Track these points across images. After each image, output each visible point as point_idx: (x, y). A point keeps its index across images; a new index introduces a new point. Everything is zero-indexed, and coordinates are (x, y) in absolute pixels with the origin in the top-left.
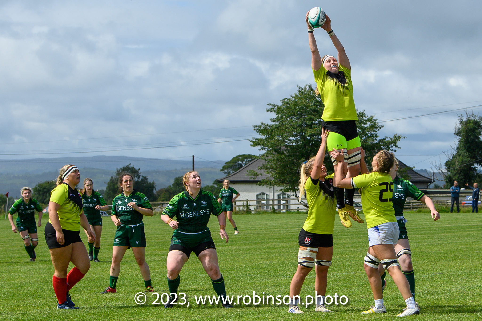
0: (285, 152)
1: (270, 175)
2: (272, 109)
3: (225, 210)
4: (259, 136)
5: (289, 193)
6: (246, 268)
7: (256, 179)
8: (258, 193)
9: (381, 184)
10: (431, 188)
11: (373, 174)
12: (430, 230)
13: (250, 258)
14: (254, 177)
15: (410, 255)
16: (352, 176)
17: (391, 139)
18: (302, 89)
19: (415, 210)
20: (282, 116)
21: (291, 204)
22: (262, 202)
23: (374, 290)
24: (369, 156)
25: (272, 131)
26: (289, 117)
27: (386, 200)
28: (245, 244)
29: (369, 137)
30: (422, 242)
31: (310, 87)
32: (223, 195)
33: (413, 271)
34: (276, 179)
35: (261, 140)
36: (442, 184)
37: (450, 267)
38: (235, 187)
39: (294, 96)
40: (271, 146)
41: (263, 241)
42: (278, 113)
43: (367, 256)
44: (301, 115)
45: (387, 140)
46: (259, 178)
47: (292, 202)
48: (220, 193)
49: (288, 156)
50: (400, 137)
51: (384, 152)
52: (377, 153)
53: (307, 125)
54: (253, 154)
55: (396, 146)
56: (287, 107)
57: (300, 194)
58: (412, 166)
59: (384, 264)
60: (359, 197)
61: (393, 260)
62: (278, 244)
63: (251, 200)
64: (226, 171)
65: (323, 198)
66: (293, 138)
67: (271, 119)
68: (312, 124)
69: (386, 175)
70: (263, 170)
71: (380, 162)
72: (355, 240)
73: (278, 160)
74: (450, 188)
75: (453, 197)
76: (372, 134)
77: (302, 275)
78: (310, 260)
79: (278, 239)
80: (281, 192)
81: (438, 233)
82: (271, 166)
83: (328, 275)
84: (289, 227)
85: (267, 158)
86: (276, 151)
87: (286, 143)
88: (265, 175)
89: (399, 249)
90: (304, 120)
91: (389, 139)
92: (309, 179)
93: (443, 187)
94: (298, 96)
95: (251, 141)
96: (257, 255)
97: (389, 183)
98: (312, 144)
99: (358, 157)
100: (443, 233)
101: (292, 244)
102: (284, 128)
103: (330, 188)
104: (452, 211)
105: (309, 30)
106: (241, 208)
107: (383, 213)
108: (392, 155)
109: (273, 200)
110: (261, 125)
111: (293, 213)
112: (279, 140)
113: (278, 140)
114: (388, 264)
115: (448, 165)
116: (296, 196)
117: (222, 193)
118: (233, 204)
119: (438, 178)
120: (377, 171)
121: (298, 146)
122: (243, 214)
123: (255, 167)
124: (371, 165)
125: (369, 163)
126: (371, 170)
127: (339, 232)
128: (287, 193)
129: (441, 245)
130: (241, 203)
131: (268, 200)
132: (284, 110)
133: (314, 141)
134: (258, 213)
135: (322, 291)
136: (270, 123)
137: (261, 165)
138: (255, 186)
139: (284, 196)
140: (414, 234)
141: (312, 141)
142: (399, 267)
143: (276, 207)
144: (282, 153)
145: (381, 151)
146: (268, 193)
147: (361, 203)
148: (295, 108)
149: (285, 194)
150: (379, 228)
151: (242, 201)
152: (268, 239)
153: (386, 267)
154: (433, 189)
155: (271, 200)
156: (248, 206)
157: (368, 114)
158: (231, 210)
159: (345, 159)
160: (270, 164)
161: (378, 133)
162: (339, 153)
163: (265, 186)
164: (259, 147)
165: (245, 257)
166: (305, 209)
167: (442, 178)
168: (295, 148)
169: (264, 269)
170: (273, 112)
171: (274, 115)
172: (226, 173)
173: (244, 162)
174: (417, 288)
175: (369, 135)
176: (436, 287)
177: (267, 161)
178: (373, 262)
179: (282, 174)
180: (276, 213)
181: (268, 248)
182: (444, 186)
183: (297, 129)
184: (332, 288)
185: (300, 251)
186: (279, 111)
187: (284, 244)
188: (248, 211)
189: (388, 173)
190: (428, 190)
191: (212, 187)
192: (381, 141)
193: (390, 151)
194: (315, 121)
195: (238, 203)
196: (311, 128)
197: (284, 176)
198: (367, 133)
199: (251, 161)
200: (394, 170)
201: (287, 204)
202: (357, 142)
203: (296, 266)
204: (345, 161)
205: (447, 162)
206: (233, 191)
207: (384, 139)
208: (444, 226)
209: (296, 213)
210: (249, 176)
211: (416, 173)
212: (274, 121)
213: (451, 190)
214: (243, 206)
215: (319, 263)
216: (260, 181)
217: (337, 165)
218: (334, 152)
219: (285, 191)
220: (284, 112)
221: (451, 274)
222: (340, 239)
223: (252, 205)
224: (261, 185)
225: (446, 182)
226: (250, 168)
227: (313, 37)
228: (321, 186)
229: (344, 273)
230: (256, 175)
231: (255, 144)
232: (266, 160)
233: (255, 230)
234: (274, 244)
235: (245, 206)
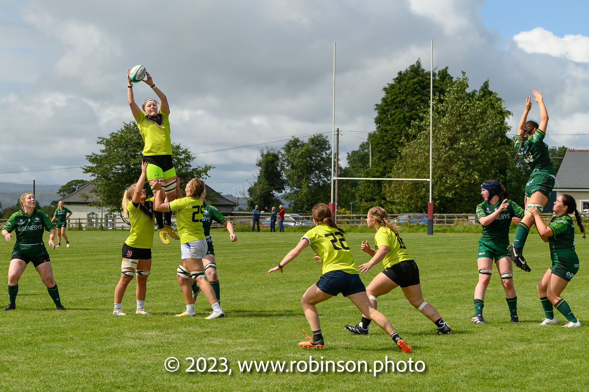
0: (112, 178)
1: (99, 197)
2: (101, 141)
4: (91, 165)
5: (115, 213)
6: (78, 276)
7: (87, 201)
8: (88, 213)
9: (194, 207)
10: (236, 211)
11: (186, 198)
12: (235, 247)
13: (81, 268)
14: (85, 199)
15: (216, 268)
17: (202, 169)
18: (128, 125)
19: (221, 229)
20: (110, 148)
21: (117, 223)
22: (92, 220)
23: (185, 296)
24: (184, 183)
25: (101, 160)
26: (116, 148)
27: (197, 221)
28: (77, 256)
29: (183, 166)
30: (227, 256)
31: (134, 123)
32: (58, 214)
33: (218, 281)
34: (105, 201)
35: (92, 168)
36: (246, 207)
37: (251, 278)
38: (69, 207)
39: (120, 130)
40: (101, 173)
41: (93, 254)
42: (107, 145)
43: (180, 268)
44: (126, 147)
45: (199, 169)
46: (90, 200)
47: (117, 221)
48: (56, 212)
49: (115, 181)
50: (210, 167)
51: (196, 180)
52: (190, 180)
53: (131, 156)
54: (85, 180)
55: (207, 175)
56: (115, 140)
57: (125, 215)
58: (220, 192)
59: (194, 275)
60: (175, 217)
61: (201, 272)
62: (105, 257)
63: (83, 219)
64: (62, 193)
65: (143, 218)
66: (119, 167)
67: (100, 150)
68: (136, 155)
69: (198, 199)
70: (93, 193)
71: (193, 188)
72: (170, 254)
73: (106, 185)
74: (252, 211)
75: (254, 219)
76: (186, 164)
77: (124, 282)
78: (131, 269)
79: (105, 252)
80: (108, 212)
81: (241, 249)
82: (100, 190)
83: (147, 283)
84: (115, 242)
85: (96, 183)
86: (104, 177)
87: (113, 171)
88: (95, 198)
89: (206, 262)
90: (129, 151)
91: (201, 169)
93: (246, 210)
94: (124, 131)
95: (84, 169)
96: (87, 265)
97: (200, 206)
98: (135, 172)
99: (174, 185)
100: (245, 249)
101: (117, 256)
102: (111, 157)
103: (149, 209)
104: (253, 230)
105: (129, 85)
106: (74, 225)
107: (194, 232)
108: (202, 182)
109: (101, 219)
110: (92, 155)
111: (118, 230)
112: (107, 168)
114: (197, 275)
115: (251, 191)
116: (121, 216)
117: (57, 212)
119: (242, 202)
120: (190, 196)
121: (123, 173)
122: (75, 230)
123: (86, 191)
124: (185, 191)
125: (184, 188)
127: (157, 247)
128: (113, 213)
129: (243, 259)
130: (74, 221)
131: (97, 219)
132: (112, 143)
133: (137, 169)
134: (89, 230)
135: (142, 297)
136: (100, 153)
137: (92, 189)
138: (86, 207)
139: (111, 216)
140: (221, 250)
141: (135, 169)
142: (206, 278)
143: (103, 225)
144: (110, 179)
145: (194, 179)
146: (97, 213)
147: (176, 222)
148: (121, 141)
149: (112, 214)
150: (190, 244)
151: (75, 219)
152: (97, 252)
153: (195, 278)
154: (237, 211)
155: (99, 219)
156: (80, 224)
157: (183, 147)
158: (65, 226)
159: (162, 186)
160: (99, 188)
161: (191, 163)
162: (157, 182)
163: (95, 207)
164: (90, 174)
165: (76, 267)
166: (128, 227)
167: (246, 202)
168: (121, 175)
169: (93, 277)
170: (103, 144)
171: (103, 147)
172: (62, 195)
173: (77, 186)
174: (222, 295)
175: (184, 165)
176: (238, 295)
177: (96, 186)
178: (184, 273)
179: (109, 197)
180: (104, 230)
181: (96, 260)
182: (247, 209)
183: (122, 158)
184: (150, 294)
185: (123, 262)
186: (108, 143)
187: (110, 257)
188: (80, 228)
189: (199, 198)
190: (233, 212)
191: (49, 207)
192: (194, 170)
193: (201, 179)
194: (138, 152)
195: (71, 221)
196: (135, 158)
197: (111, 199)
198: (182, 163)
199: (83, 185)
201: (113, 223)
202: (172, 172)
203: (120, 275)
204: (163, 188)
205: (250, 189)
206: (67, 211)
207: (196, 169)
208: (246, 243)
209: (121, 230)
210: (82, 199)
211: (223, 197)
212: (103, 151)
213: (253, 213)
214: (76, 223)
215: (139, 272)
216: (90, 203)
218: (153, 182)
219: (111, 212)
220: (112, 145)
221: (251, 284)
222: (158, 253)
223: (84, 223)
224: (91, 206)
225: (249, 205)
226: (82, 192)
227: (131, 91)
228: (142, 208)
229: (161, 282)
230: (87, 197)
231: (87, 171)
232: (96, 185)
233: (86, 244)
234: (102, 256)
235: (77, 223)
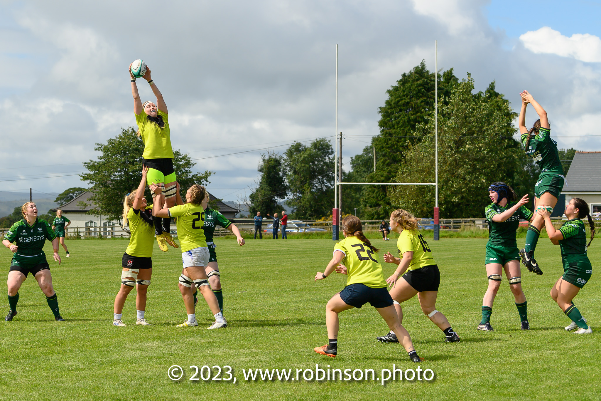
0: (111, 186)
1: (98, 205)
2: (99, 148)
3: (58, 236)
4: (88, 172)
5: (114, 221)
6: (76, 286)
7: (85, 209)
8: (87, 221)
9: (194, 214)
10: (237, 218)
11: (187, 205)
12: (237, 254)
13: (79, 278)
14: (83, 207)
15: (219, 276)
16: (169, 206)
17: (203, 175)
18: (126, 131)
19: (223, 236)
20: (108, 155)
21: (116, 231)
22: (91, 229)
23: (187, 305)
24: (184, 190)
25: (99, 167)
26: (114, 155)
27: (198, 228)
28: (76, 266)
29: (183, 173)
30: (229, 265)
31: (132, 129)
32: (57, 223)
33: (221, 289)
34: (103, 209)
35: (90, 175)
36: (247, 214)
37: (254, 286)
38: (67, 216)
39: (118, 136)
40: (99, 181)
41: (91, 263)
42: (105, 152)
43: (181, 277)
44: (125, 153)
45: (199, 175)
46: (88, 208)
47: (116, 229)
48: (54, 221)
49: (114, 189)
50: (210, 173)
51: (197, 186)
52: (191, 187)
53: (130, 162)
54: (82, 187)
55: (207, 181)
56: (113, 147)
57: (124, 222)
58: (220, 199)
59: (196, 283)
60: (175, 225)
61: (204, 280)
62: (104, 266)
63: (81, 228)
64: (59, 202)
65: (143, 226)
66: (118, 174)
67: (98, 157)
68: (134, 161)
69: (198, 206)
70: (91, 201)
71: (193, 195)
72: (171, 263)
73: (104, 192)
74: (253, 218)
75: (256, 226)
76: (186, 170)
77: (124, 293)
78: (132, 279)
79: (104, 261)
80: (107, 221)
81: (243, 257)
82: (98, 197)
83: (148, 293)
84: (114, 251)
85: (94, 191)
86: (102, 185)
87: (112, 178)
88: (93, 206)
89: (209, 270)
90: (127, 158)
91: (201, 175)
92: (131, 209)
93: (247, 217)
94: (122, 137)
95: (81, 176)
96: (86, 275)
97: (201, 213)
98: (134, 179)
99: (174, 190)
100: (247, 257)
101: (116, 266)
102: (109, 164)
103: (149, 217)
104: (255, 237)
105: (132, 80)
106: (72, 234)
107: (196, 239)
108: (203, 189)
109: (100, 228)
110: (90, 162)
111: (117, 239)
112: (106, 175)
113: (104, 176)
114: (200, 283)
115: (252, 197)
116: (120, 224)
117: (56, 221)
118: (65, 230)
119: (243, 209)
120: (190, 203)
121: (121, 180)
122: (73, 239)
123: (84, 199)
124: (185, 198)
126: (185, 202)
127: (157, 256)
128: (112, 221)
129: (245, 267)
130: (72, 230)
131: (95, 227)
132: (110, 149)
133: (136, 176)
134: (87, 239)
135: (142, 307)
136: (98, 160)
137: (90, 197)
138: (84, 215)
139: (110, 224)
140: (222, 258)
141: (134, 176)
142: (209, 286)
143: (102, 234)
144: (108, 187)
145: (194, 185)
146: (95, 222)
147: (176, 230)
148: (119, 147)
149: (110, 222)
150: (192, 252)
151: (73, 228)
152: (96, 262)
153: (198, 286)
154: (239, 218)
155: (98, 227)
156: (78, 233)
157: (183, 153)
158: (64, 236)
159: (163, 192)
160: (98, 196)
161: (191, 169)
162: (157, 187)
163: (93, 215)
164: (88, 181)
165: (75, 277)
166: (128, 236)
167: (247, 208)
168: (119, 182)
169: (92, 287)
170: (101, 151)
171: (101, 154)
172: (59, 203)
173: (75, 194)
174: (224, 305)
175: (184, 171)
176: (241, 304)
177: (94, 194)
178: (186, 282)
179: (108, 205)
180: (103, 239)
181: (95, 269)
182: (249, 216)
183: (121, 165)
184: (151, 304)
185: (123, 272)
186: (106, 149)
187: (109, 266)
188: (78, 237)
189: (200, 205)
190: (234, 219)
191: (47, 216)
192: (194, 176)
193: (201, 185)
194: (137, 159)
195: (69, 230)
196: (133, 165)
197: (109, 207)
198: (182, 169)
199: (81, 193)
200: (205, 201)
201: (112, 231)
202: (173, 177)
203: (120, 285)
204: (163, 193)
205: (251, 195)
206: (65, 220)
207: (197, 175)
208: (248, 250)
209: (120, 239)
210: (80, 207)
211: (224, 204)
212: (101, 158)
213: (254, 219)
214: (74, 232)
215: (139, 282)
216: (89, 211)
217: (156, 197)
218: (153, 186)
219: (110, 220)
220: (110, 151)
221: (254, 292)
222: (158, 262)
223: (82, 232)
224: (89, 214)
225: (251, 212)
226: (80, 200)
227: (135, 85)
228: (142, 216)
229: (161, 291)
230: (85, 205)
231: (85, 178)
232: (94, 192)
233: (84, 253)
234: (101, 266)
235: (76, 232)
